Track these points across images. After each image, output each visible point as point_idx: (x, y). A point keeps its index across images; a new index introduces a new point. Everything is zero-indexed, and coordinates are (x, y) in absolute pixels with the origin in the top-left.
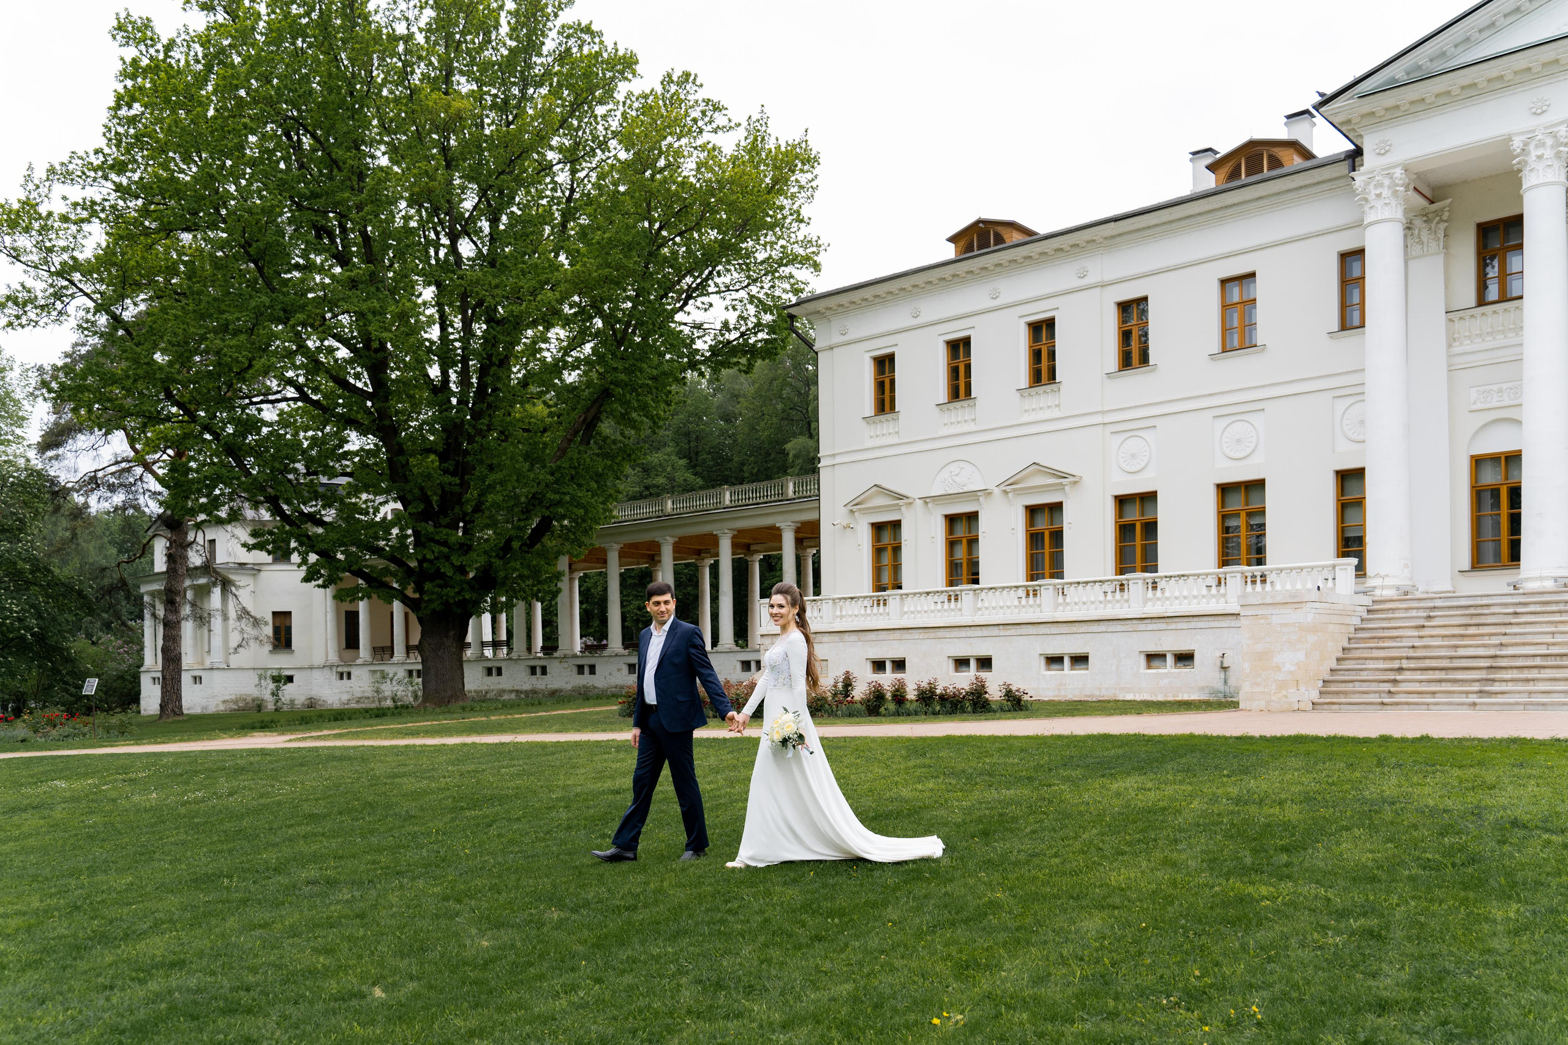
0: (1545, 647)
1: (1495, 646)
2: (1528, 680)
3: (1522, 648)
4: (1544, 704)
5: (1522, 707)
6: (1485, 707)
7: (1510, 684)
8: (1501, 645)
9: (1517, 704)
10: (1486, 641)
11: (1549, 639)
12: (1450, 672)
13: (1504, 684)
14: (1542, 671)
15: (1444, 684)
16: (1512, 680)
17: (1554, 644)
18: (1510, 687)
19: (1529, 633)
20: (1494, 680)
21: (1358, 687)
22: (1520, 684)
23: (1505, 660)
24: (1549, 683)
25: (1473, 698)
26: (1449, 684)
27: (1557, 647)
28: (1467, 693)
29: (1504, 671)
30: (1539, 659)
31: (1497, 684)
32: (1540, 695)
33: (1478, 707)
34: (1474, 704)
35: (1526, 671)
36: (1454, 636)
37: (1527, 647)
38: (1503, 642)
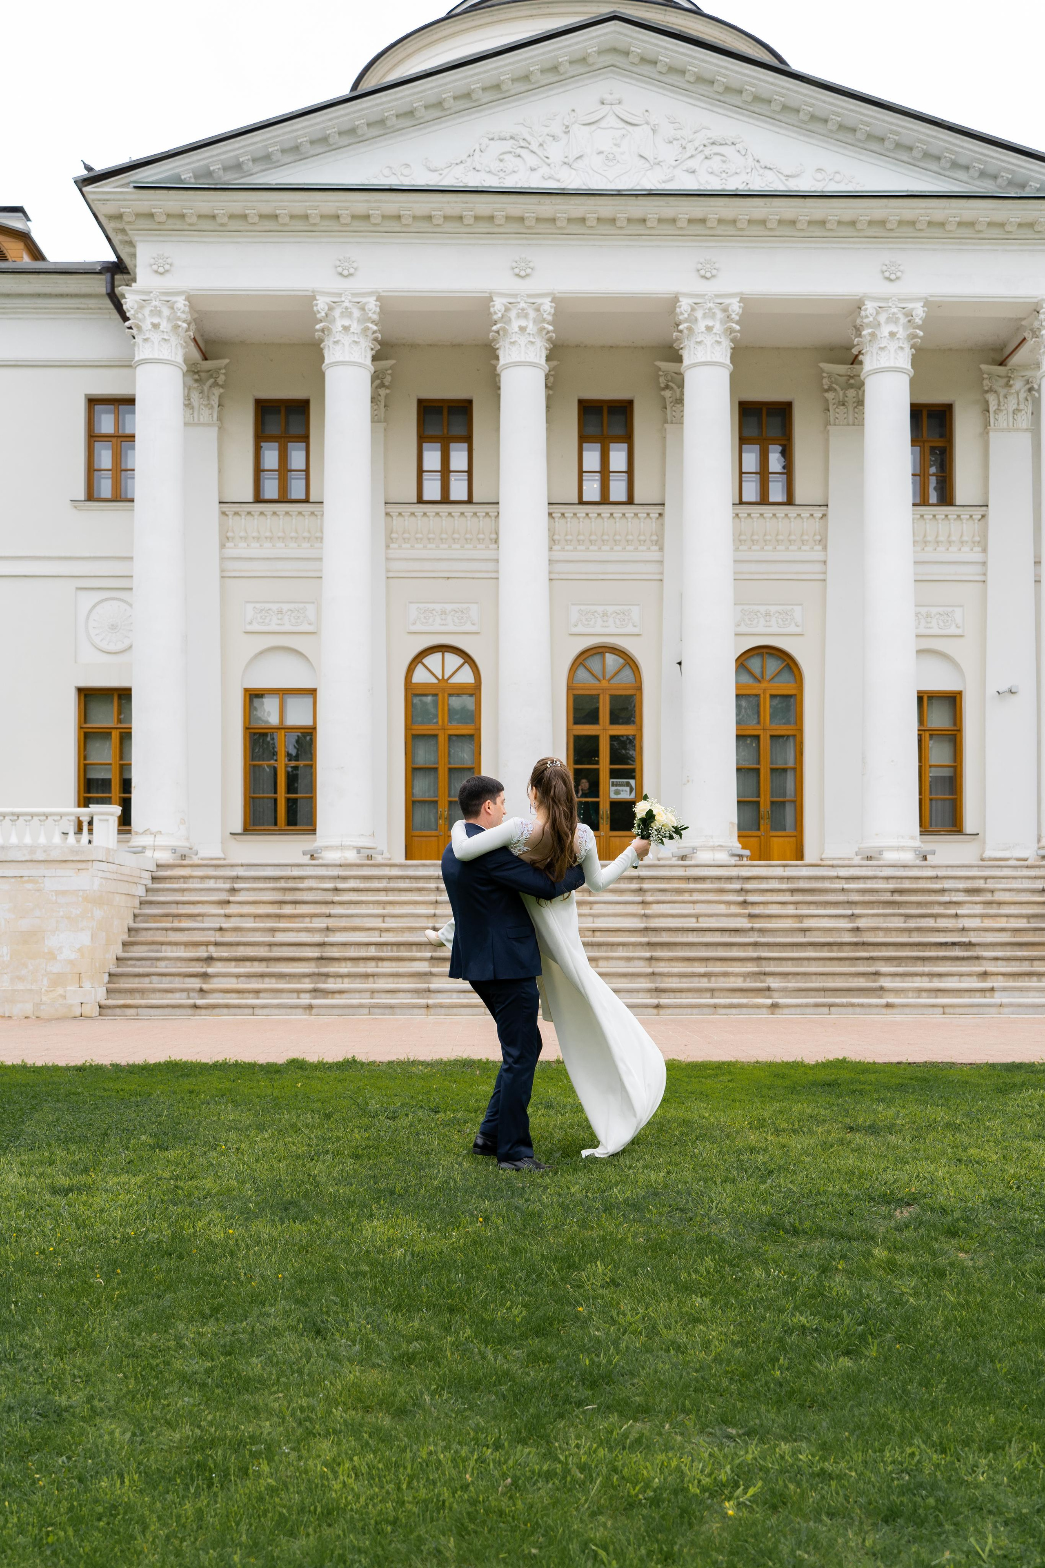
0: (377, 933)
1: (320, 930)
2: (367, 976)
3: (352, 934)
4: (391, 1007)
5: (366, 1011)
6: (323, 1011)
7: (346, 980)
8: (328, 929)
9: (361, 1006)
10: (306, 924)
11: (378, 923)
12: (272, 963)
13: (339, 980)
14: (380, 964)
15: (267, 980)
16: (349, 975)
17: (388, 930)
18: (346, 985)
19: (357, 916)
20: (327, 975)
21: (157, 983)
22: (358, 980)
23: (335, 949)
24: (391, 979)
25: (305, 1000)
26: (273, 980)
27: (391, 934)
28: (299, 992)
29: (336, 964)
30: (373, 948)
31: (331, 980)
32: (383, 995)
33: (314, 1011)
34: (311, 1007)
35: (361, 963)
36: (268, 916)
37: (358, 933)
38: (330, 925)
